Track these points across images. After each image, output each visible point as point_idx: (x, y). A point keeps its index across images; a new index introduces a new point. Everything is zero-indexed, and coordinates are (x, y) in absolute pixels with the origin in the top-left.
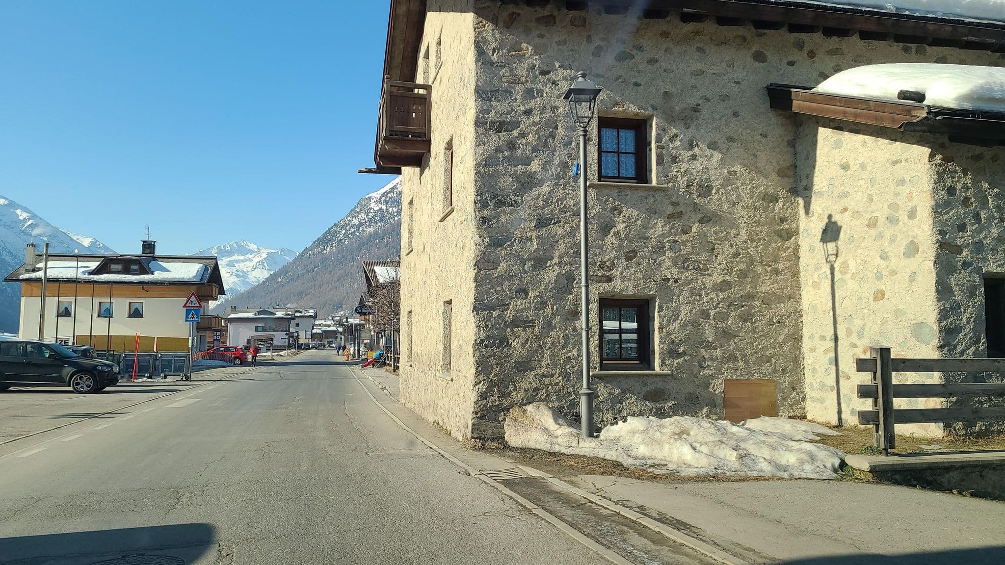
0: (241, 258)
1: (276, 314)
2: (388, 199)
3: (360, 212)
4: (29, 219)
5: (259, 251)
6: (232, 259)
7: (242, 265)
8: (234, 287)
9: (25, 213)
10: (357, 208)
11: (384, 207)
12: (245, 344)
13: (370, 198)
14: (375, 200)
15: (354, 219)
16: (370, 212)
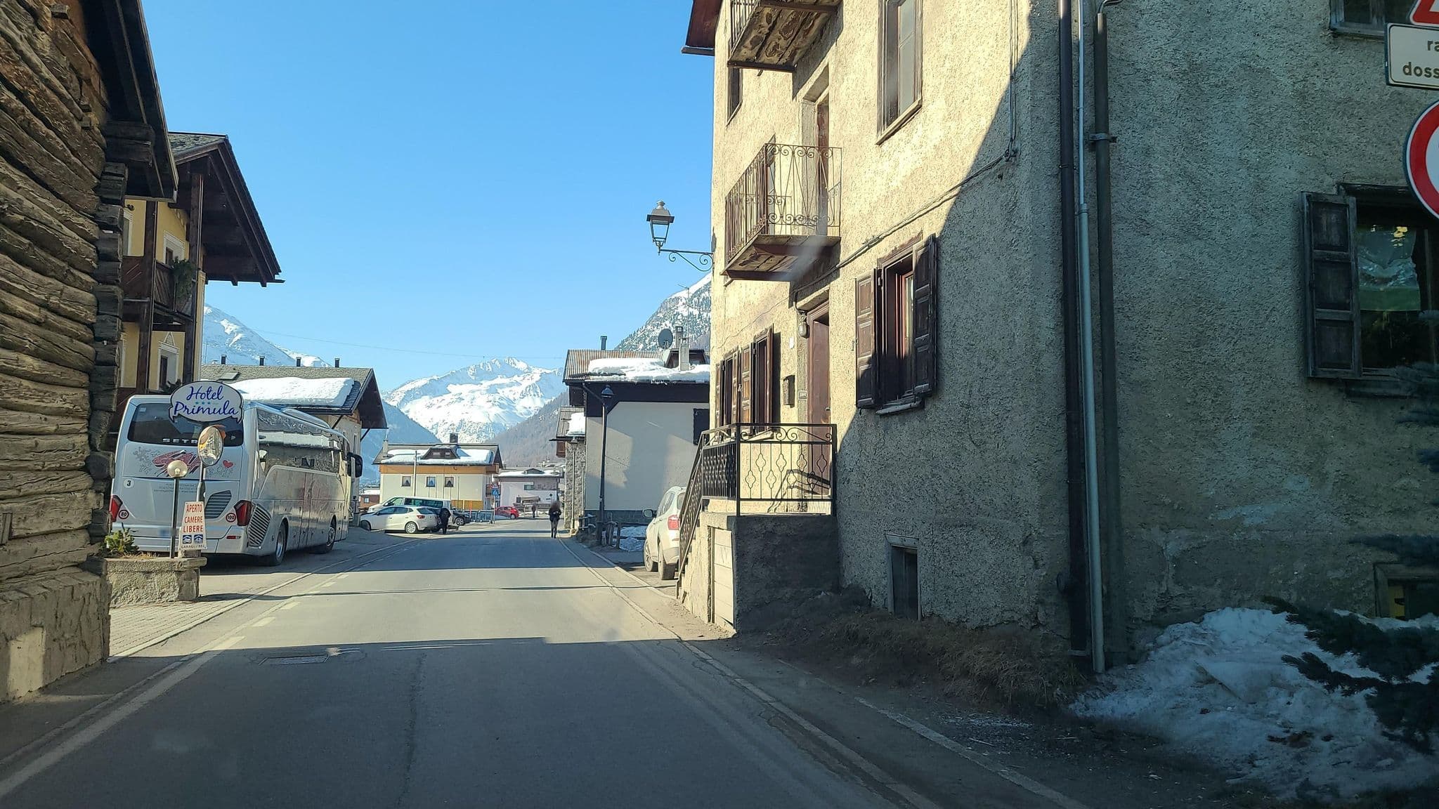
0: (506, 381)
1: (544, 473)
2: (701, 300)
3: (664, 319)
4: (238, 333)
5: (529, 371)
6: (494, 382)
7: (507, 390)
8: (496, 422)
9: (232, 324)
10: (660, 312)
11: (696, 312)
12: (515, 502)
13: (678, 299)
14: (684, 301)
15: (656, 328)
16: (677, 319)
